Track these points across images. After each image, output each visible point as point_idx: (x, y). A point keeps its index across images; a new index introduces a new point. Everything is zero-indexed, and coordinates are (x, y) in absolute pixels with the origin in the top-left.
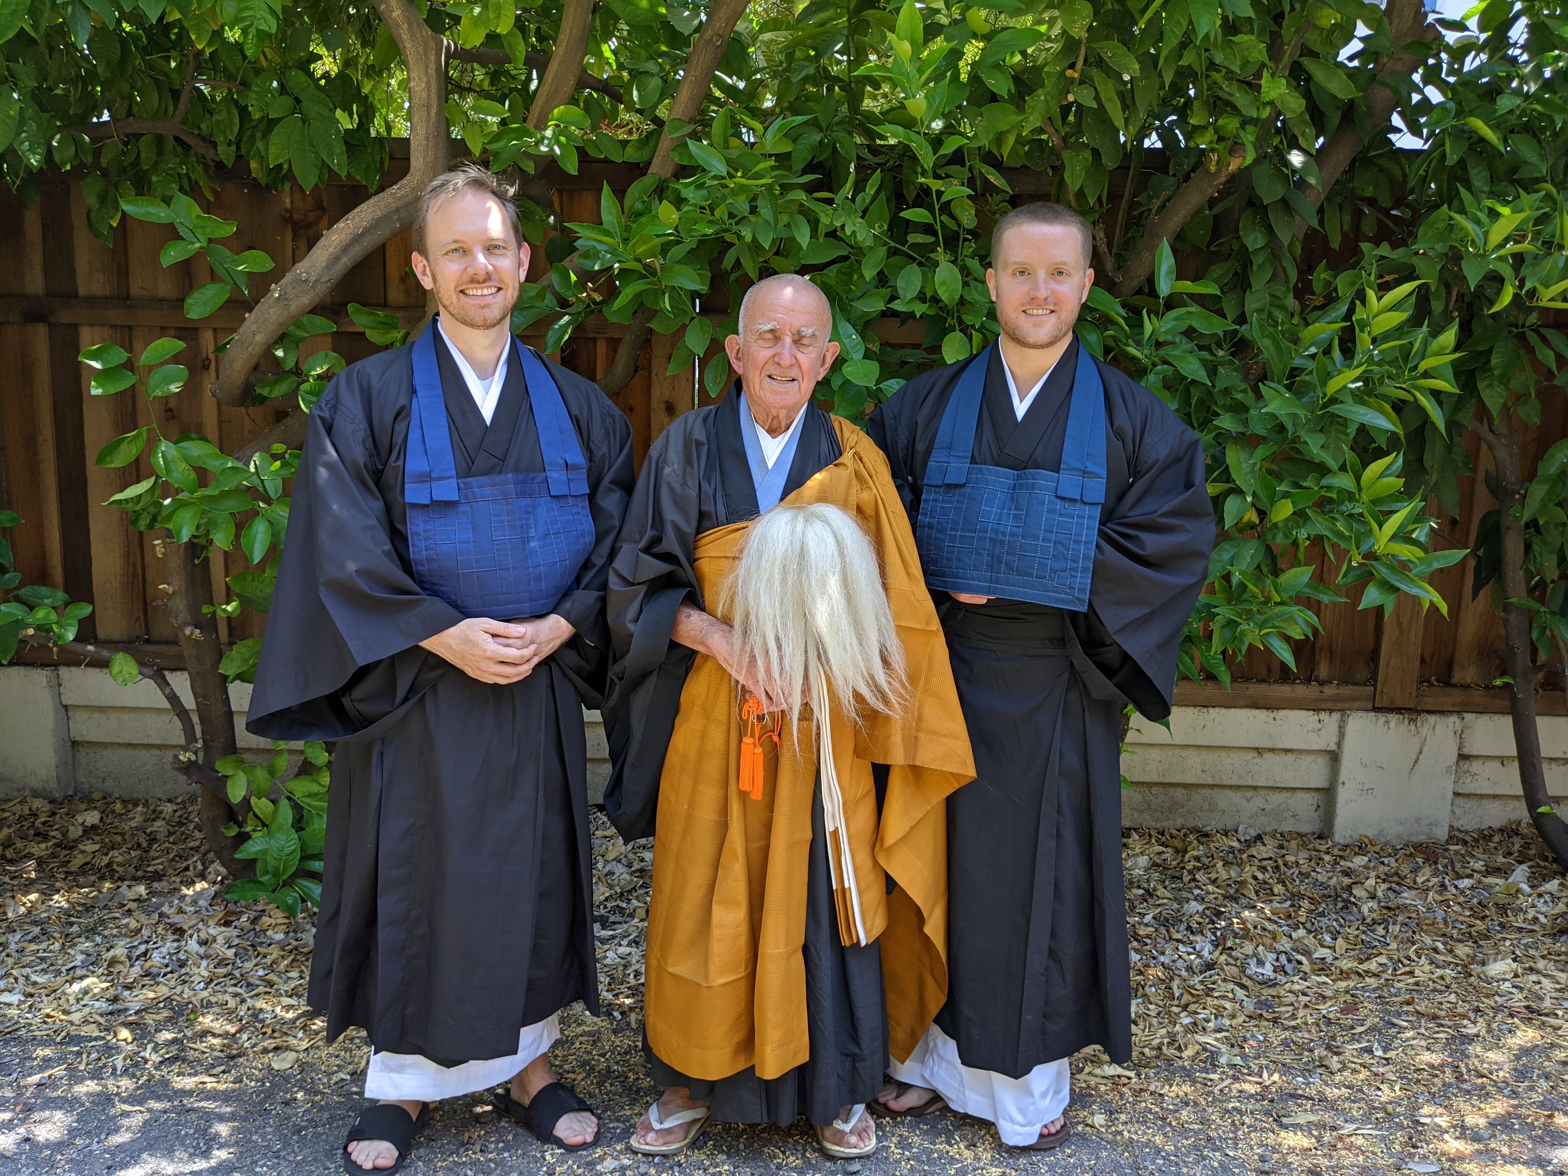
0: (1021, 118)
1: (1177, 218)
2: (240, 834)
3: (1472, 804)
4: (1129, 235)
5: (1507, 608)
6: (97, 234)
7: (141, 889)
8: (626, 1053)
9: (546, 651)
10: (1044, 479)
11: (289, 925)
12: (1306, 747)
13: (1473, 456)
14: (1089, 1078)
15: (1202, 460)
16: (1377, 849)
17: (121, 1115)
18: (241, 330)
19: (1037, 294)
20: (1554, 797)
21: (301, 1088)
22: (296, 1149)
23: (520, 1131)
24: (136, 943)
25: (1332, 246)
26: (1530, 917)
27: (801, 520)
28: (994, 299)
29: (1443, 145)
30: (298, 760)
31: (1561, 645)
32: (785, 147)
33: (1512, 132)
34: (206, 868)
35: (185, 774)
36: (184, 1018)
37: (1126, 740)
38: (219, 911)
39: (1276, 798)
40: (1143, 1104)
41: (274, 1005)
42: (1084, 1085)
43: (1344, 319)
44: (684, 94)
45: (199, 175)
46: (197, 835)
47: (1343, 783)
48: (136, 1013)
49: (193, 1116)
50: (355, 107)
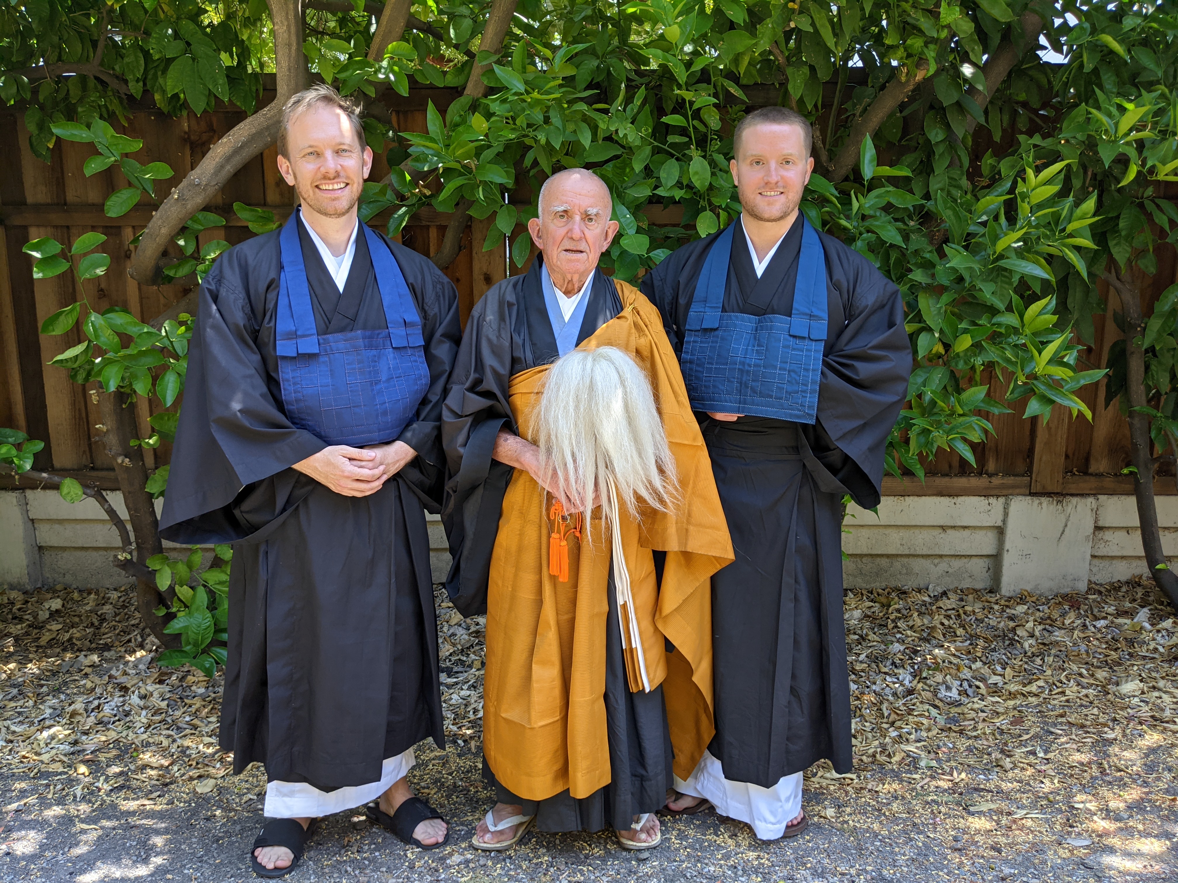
0: (754, 41)
1: (877, 118)
2: (168, 614)
3: (1106, 563)
4: (838, 135)
5: (1131, 415)
6: (37, 154)
7: (95, 658)
8: (468, 772)
9: (393, 470)
10: (779, 322)
11: (208, 682)
12: (979, 525)
13: (1104, 300)
14: (822, 780)
15: (901, 307)
16: (1034, 599)
17: (80, 832)
18: (150, 225)
19: (770, 179)
20: (1167, 557)
21: (219, 807)
22: (215, 854)
23: (388, 835)
24: (91, 699)
25: (995, 140)
26: (1151, 648)
27: (590, 359)
28: (736, 183)
29: (1081, 57)
30: (210, 555)
31: (1173, 441)
32: (571, 72)
33: (1133, 45)
34: (144, 640)
35: (124, 569)
36: (129, 755)
37: (844, 523)
38: (155, 673)
39: (957, 564)
40: (863, 800)
41: (198, 744)
42: (817, 786)
43: (1009, 193)
44: (491, 31)
45: (115, 106)
46: (137, 615)
47: (1008, 551)
48: (92, 753)
49: (136, 832)
50: (234, 49)
